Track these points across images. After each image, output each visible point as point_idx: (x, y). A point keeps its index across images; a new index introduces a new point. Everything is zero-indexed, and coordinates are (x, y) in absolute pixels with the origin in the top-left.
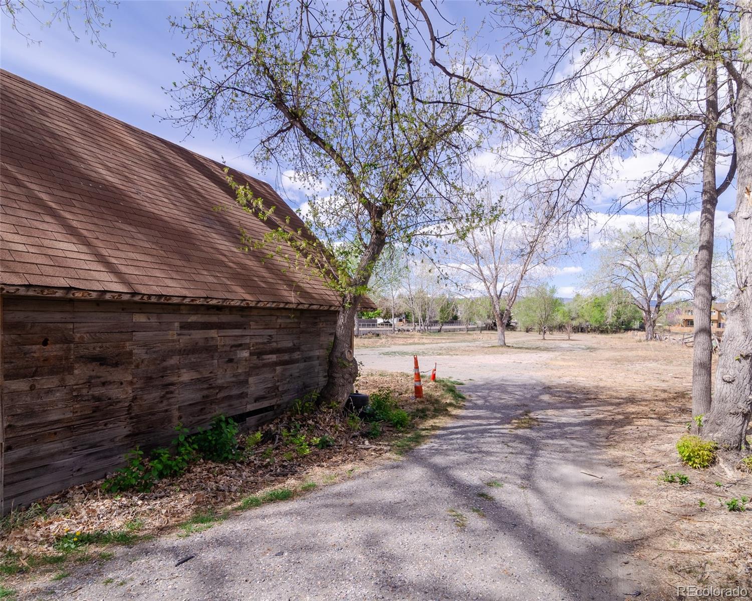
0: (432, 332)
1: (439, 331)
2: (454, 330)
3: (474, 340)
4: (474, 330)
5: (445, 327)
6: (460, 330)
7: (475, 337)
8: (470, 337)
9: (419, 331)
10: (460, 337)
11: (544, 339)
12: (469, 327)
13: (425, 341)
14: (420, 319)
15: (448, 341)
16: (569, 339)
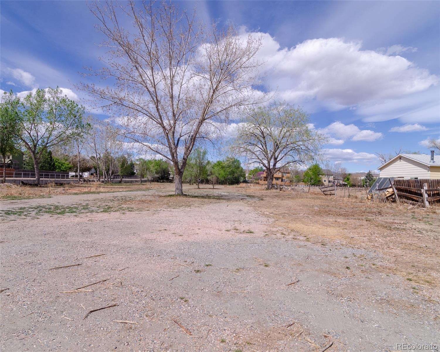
0: (113, 183)
1: (120, 182)
2: (132, 182)
3: (148, 189)
4: (145, 181)
5: (124, 179)
6: (136, 181)
7: (148, 186)
8: (144, 187)
9: (103, 182)
10: (136, 187)
11: (199, 188)
12: (143, 179)
13: (102, 190)
14: (104, 172)
15: (125, 190)
16: (214, 188)
